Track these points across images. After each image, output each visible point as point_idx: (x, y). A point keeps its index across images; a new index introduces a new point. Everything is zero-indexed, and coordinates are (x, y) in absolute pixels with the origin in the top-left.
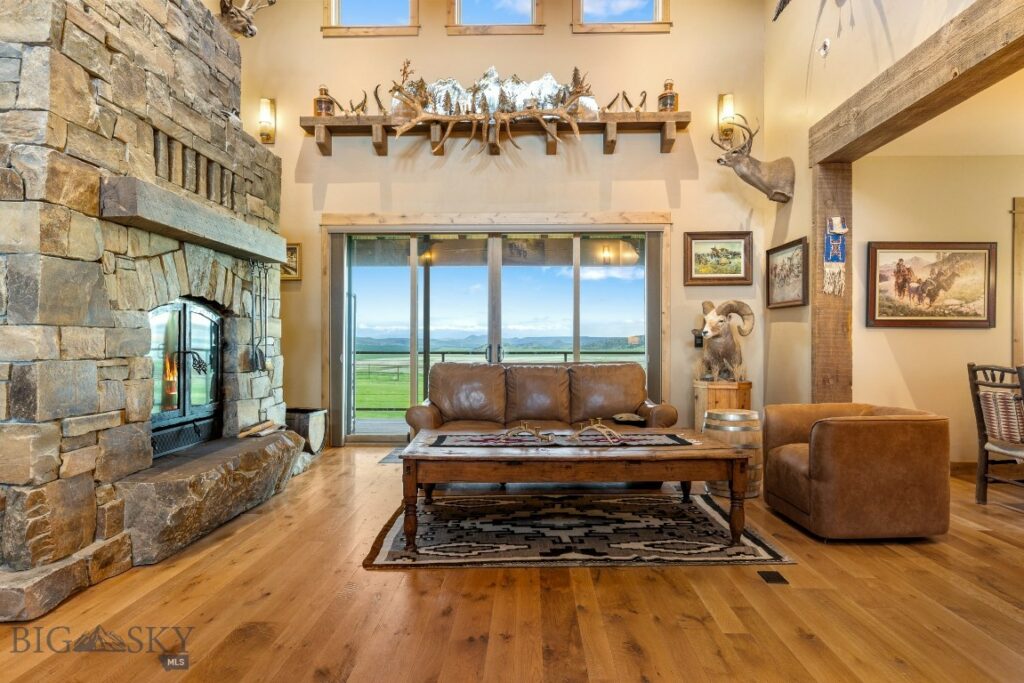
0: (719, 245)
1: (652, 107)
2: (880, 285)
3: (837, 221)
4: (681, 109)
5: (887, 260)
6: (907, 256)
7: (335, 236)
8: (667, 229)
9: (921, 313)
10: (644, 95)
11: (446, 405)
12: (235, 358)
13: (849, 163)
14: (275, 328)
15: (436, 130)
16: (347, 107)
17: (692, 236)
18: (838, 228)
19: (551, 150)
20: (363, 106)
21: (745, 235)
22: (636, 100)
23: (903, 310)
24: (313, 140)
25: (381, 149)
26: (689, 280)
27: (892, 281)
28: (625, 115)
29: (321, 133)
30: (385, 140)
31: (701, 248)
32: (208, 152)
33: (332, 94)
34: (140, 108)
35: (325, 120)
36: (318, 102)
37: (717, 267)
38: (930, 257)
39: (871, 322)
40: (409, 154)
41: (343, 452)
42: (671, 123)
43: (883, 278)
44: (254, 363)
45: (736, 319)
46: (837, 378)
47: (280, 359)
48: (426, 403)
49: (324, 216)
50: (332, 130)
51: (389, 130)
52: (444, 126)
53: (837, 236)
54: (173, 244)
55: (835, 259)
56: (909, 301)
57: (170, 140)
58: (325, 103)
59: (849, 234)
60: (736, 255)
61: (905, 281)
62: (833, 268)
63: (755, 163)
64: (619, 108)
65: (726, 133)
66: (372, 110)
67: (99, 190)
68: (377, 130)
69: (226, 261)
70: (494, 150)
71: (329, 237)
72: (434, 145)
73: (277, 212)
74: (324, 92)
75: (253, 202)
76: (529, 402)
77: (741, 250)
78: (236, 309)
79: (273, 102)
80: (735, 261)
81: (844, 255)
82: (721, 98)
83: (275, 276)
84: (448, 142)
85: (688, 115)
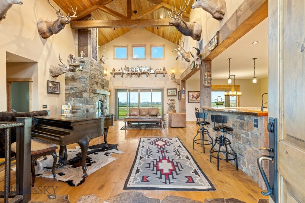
0: (172, 90)
1: (162, 70)
2: (190, 97)
3: (183, 89)
4: (166, 71)
5: (191, 94)
6: (193, 93)
7: (116, 90)
8: (164, 88)
9: (195, 101)
10: (161, 68)
11: (131, 114)
12: (104, 108)
13: (185, 81)
14: (108, 103)
15: (130, 74)
16: (117, 71)
17: (168, 89)
18: (183, 90)
19: (147, 77)
20: (119, 70)
21: (176, 89)
22: (159, 69)
23: (193, 100)
24: (112, 75)
25: (122, 77)
26: (168, 96)
27: (191, 96)
28: (158, 72)
29: (113, 74)
30: (123, 75)
31: (169, 91)
32: (101, 83)
33: (115, 69)
34: (96, 80)
35: (114, 73)
36: (113, 70)
37: (172, 94)
38: (196, 93)
39: (189, 102)
40: (126, 77)
41: (117, 121)
42: (164, 73)
43: (190, 96)
44: (106, 108)
45: (173, 102)
46: (184, 110)
47: (109, 108)
48: (129, 113)
49: (114, 86)
50: (115, 74)
51: (123, 74)
52: (131, 74)
53: (183, 91)
54: (98, 95)
55: (183, 94)
56: (194, 99)
57: (98, 83)
58: (114, 70)
59: (185, 90)
60: (174, 92)
61: (193, 97)
62: (183, 95)
63: (175, 79)
64: (157, 71)
65: (173, 74)
66: (121, 71)
67: (93, 90)
68: (122, 74)
69: (103, 96)
70: (139, 77)
71: (115, 90)
72: (130, 76)
73: (108, 88)
74: (114, 68)
75: (106, 87)
76: (142, 113)
77: (175, 91)
78: (104, 101)
79: (106, 70)
80: (174, 93)
81: (185, 93)
82: (172, 69)
83: (108, 96)
84: (132, 75)
85: (167, 72)
